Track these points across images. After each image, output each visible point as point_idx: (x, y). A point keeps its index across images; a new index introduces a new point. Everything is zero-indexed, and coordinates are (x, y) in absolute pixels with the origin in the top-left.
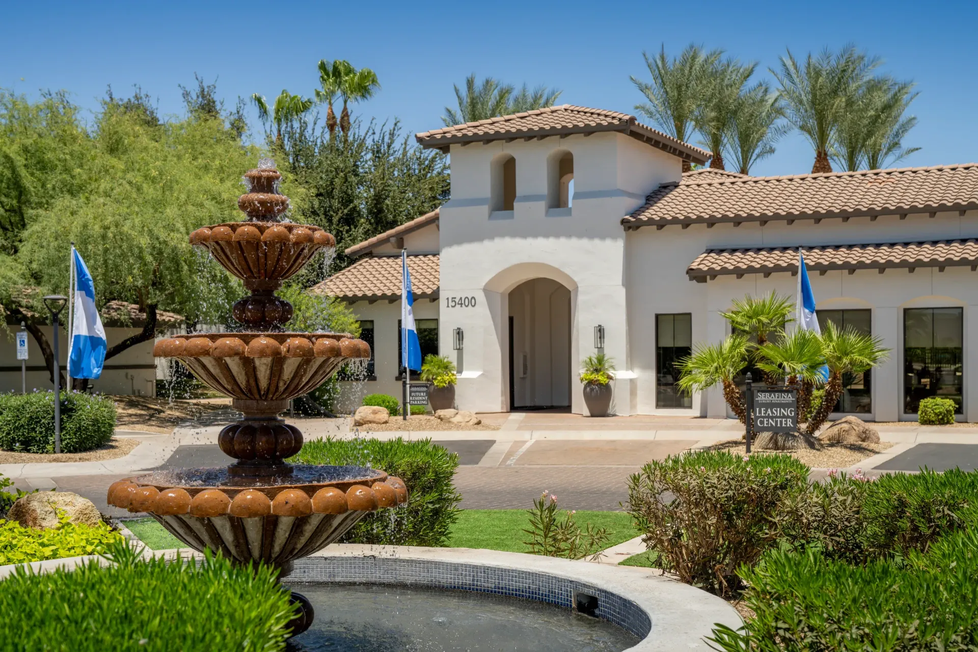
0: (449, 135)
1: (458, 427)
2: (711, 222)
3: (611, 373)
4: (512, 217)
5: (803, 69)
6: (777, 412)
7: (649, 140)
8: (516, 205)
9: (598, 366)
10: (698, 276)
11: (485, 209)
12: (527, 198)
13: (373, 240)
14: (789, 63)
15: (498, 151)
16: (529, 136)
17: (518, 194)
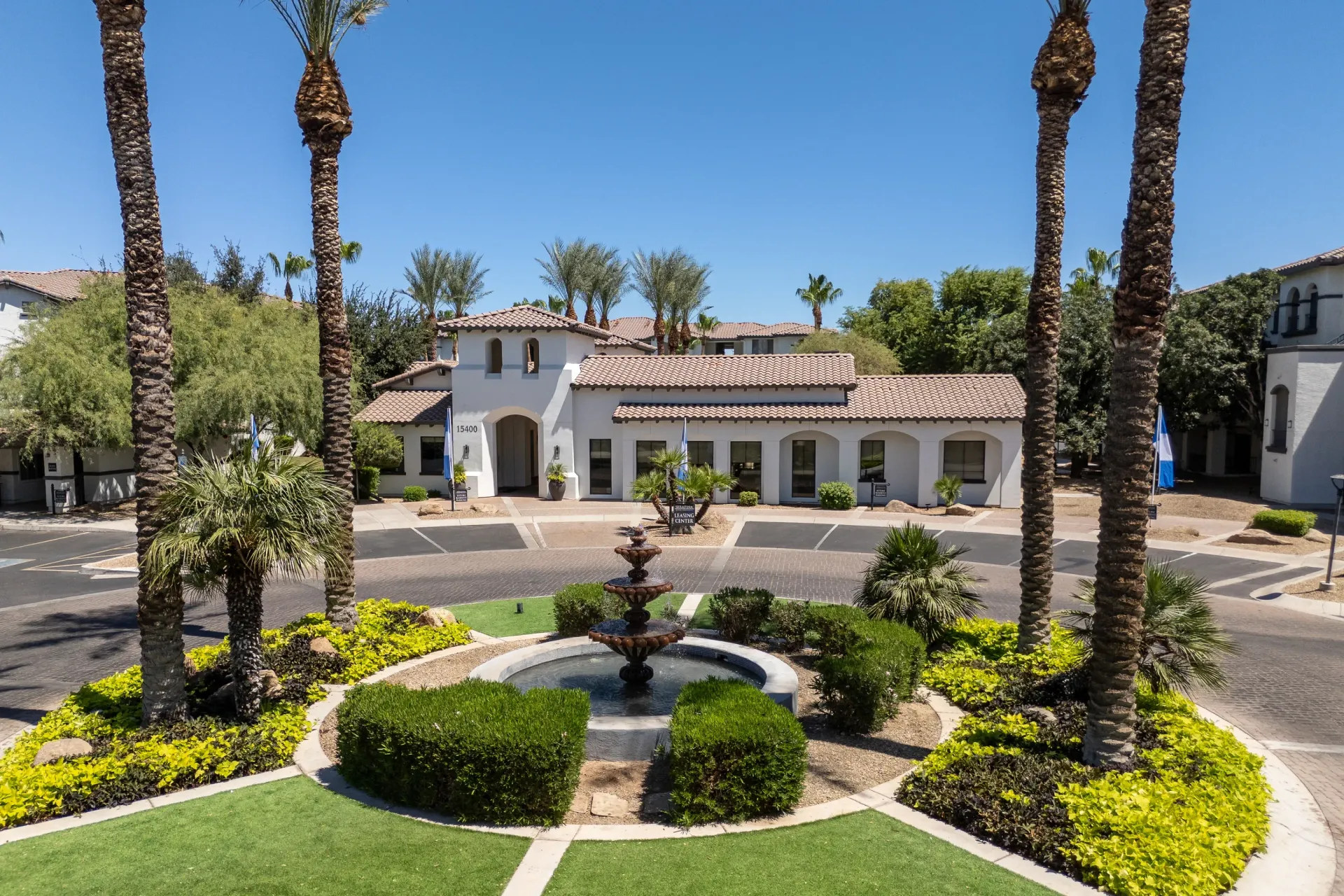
0: (459, 325)
1: (486, 514)
2: (623, 387)
3: (565, 474)
4: (500, 378)
5: (648, 261)
6: (685, 515)
7: (587, 334)
8: (503, 370)
9: (557, 470)
10: (617, 420)
11: (483, 372)
12: (509, 367)
13: (392, 379)
14: (639, 257)
15: (490, 336)
16: (512, 329)
17: (504, 362)
